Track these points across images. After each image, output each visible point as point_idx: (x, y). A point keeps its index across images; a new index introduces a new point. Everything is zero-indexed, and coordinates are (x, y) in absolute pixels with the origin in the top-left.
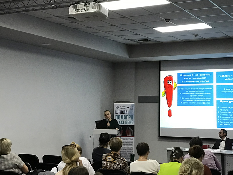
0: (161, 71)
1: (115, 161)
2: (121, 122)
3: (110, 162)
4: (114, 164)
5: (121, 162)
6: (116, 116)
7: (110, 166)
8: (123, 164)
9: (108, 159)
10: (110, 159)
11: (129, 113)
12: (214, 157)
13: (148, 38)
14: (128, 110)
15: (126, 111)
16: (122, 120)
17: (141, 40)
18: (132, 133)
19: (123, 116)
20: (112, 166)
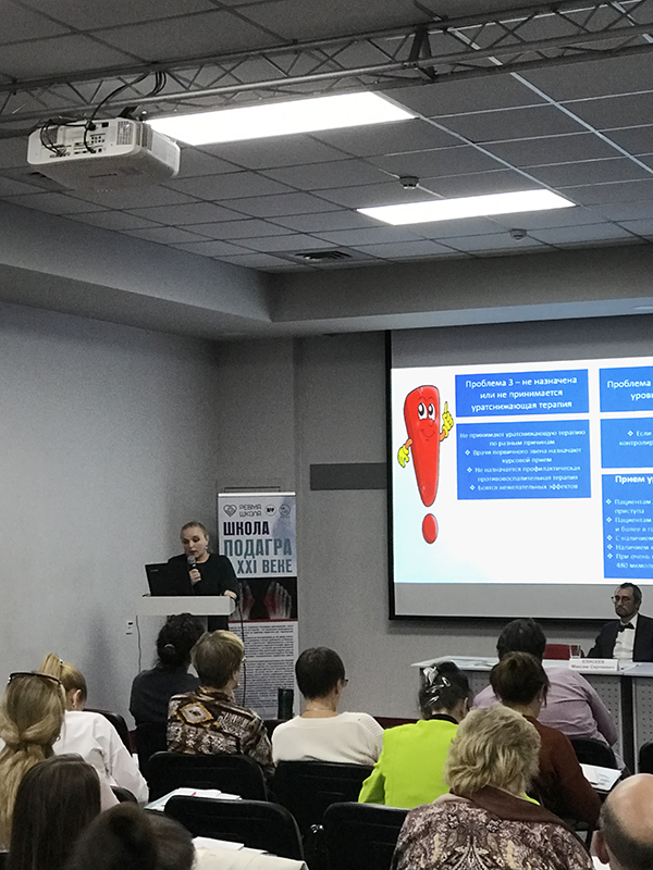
0: (393, 370)
1: (215, 723)
2: (245, 567)
3: (197, 725)
4: (210, 734)
5: (238, 724)
6: (226, 542)
7: (198, 742)
8: (248, 733)
9: (191, 715)
10: (196, 713)
11: (274, 531)
12: (589, 696)
13: (341, 246)
14: (272, 520)
15: (266, 523)
16: (249, 558)
17: (312, 256)
18: (287, 606)
19: (252, 541)
20: (206, 740)
